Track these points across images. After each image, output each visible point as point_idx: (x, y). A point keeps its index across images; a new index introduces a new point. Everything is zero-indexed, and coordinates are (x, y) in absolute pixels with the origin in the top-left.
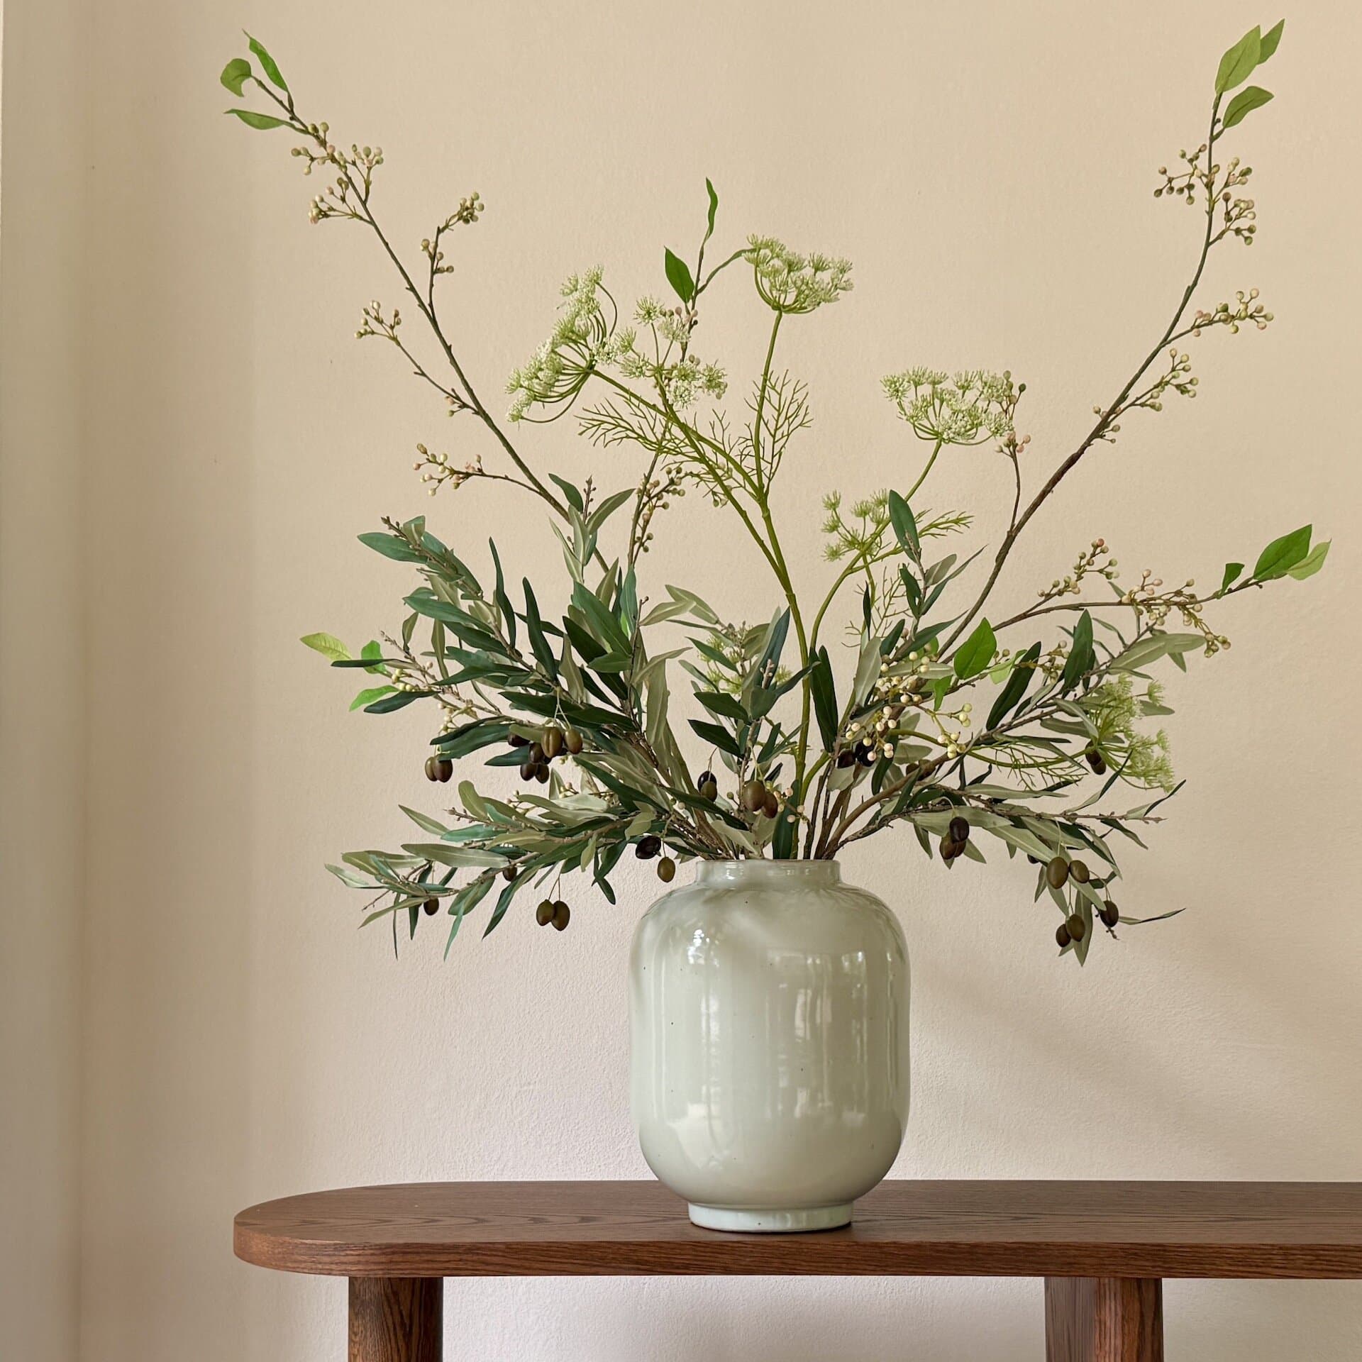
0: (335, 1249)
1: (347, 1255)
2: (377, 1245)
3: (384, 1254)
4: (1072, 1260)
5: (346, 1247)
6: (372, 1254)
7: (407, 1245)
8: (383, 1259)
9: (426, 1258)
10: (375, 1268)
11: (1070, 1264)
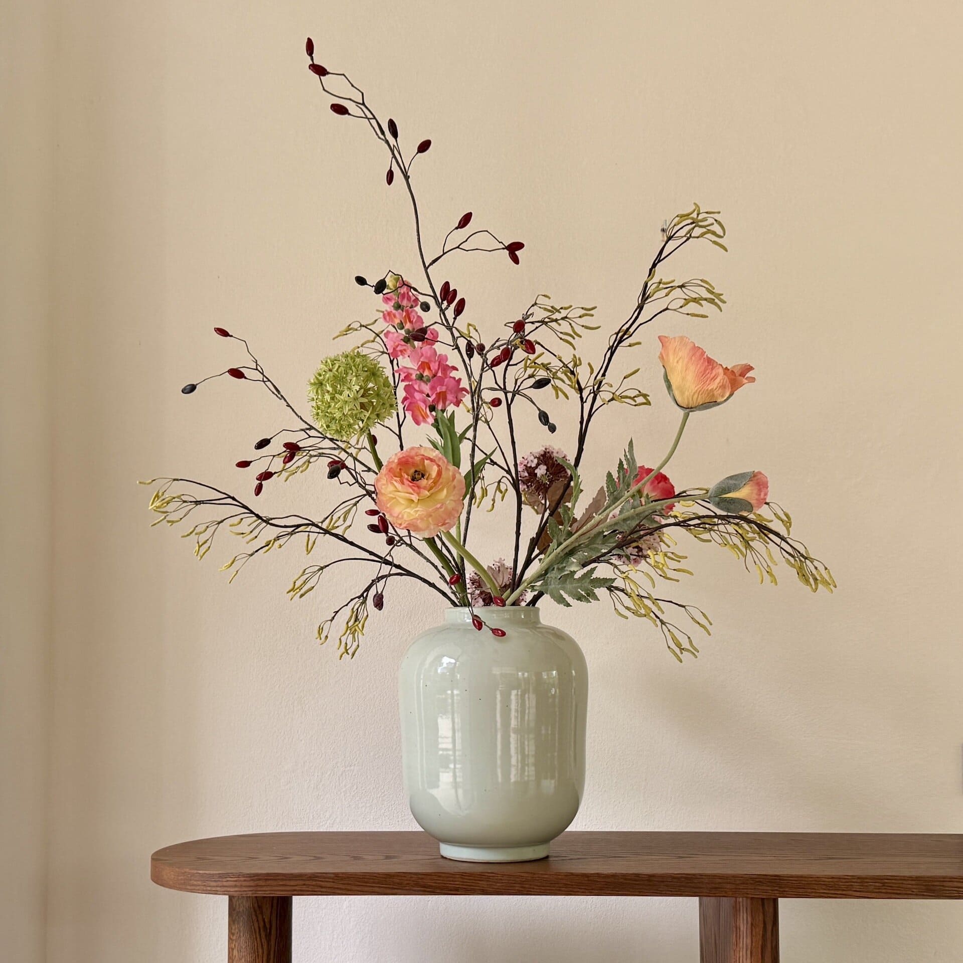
0: (220, 877)
1: (228, 881)
2: (248, 874)
3: (252, 880)
4: (717, 886)
5: (226, 875)
6: (245, 881)
7: (268, 874)
8: (252, 883)
9: (281, 883)
10: (246, 889)
11: (716, 888)
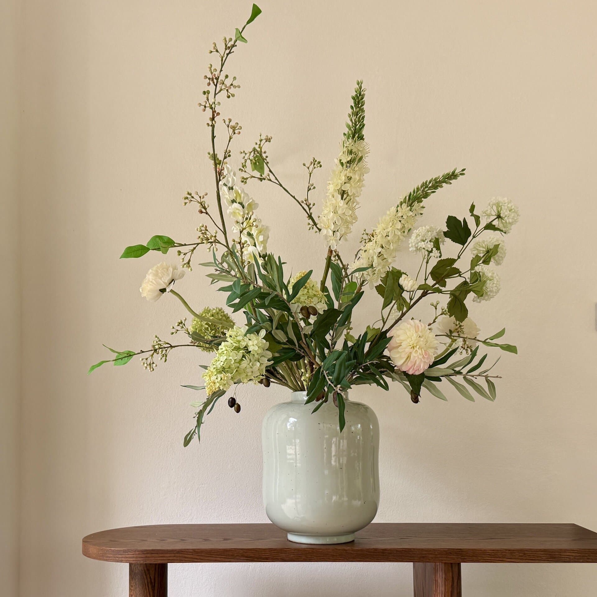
0: (124, 552)
1: (128, 554)
2: (140, 550)
3: (143, 554)
4: (424, 556)
5: (128, 551)
6: (139, 554)
7: (153, 550)
8: (143, 556)
9: (161, 555)
10: (140, 559)
11: (424, 557)
